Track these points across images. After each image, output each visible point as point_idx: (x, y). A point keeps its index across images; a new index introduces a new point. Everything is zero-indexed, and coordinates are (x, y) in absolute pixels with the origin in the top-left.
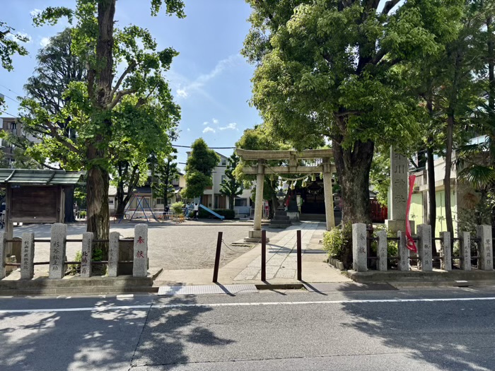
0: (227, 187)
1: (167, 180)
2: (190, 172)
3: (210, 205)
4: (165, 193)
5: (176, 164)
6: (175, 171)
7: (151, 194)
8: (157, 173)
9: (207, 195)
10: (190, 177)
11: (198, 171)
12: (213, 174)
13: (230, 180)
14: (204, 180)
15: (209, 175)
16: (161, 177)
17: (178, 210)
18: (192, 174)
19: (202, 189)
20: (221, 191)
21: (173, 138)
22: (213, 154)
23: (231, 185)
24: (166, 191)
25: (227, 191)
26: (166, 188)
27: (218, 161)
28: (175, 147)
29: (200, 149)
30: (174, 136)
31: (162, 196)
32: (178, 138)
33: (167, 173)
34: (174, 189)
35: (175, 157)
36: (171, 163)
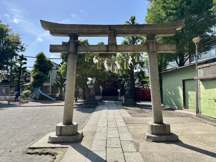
0: (58, 81)
1: (20, 76)
2: (35, 72)
3: (49, 92)
4: (19, 85)
5: (26, 67)
6: (25, 71)
7: (9, 86)
8: (13, 72)
9: (47, 86)
10: (35, 75)
11: (40, 72)
12: (50, 74)
13: (60, 77)
14: (43, 77)
15: (47, 74)
16: (16, 75)
17: (27, 95)
18: (36, 73)
19: (42, 82)
20: (54, 83)
21: (22, 50)
22: (49, 62)
23: (61, 80)
24: (19, 83)
25: (58, 83)
26: (19, 82)
27: (53, 66)
28: (25, 57)
29: (41, 58)
30: (23, 49)
31: (16, 87)
32: (25, 50)
33: (20, 73)
34: (25, 82)
35: (25, 63)
36: (22, 67)
